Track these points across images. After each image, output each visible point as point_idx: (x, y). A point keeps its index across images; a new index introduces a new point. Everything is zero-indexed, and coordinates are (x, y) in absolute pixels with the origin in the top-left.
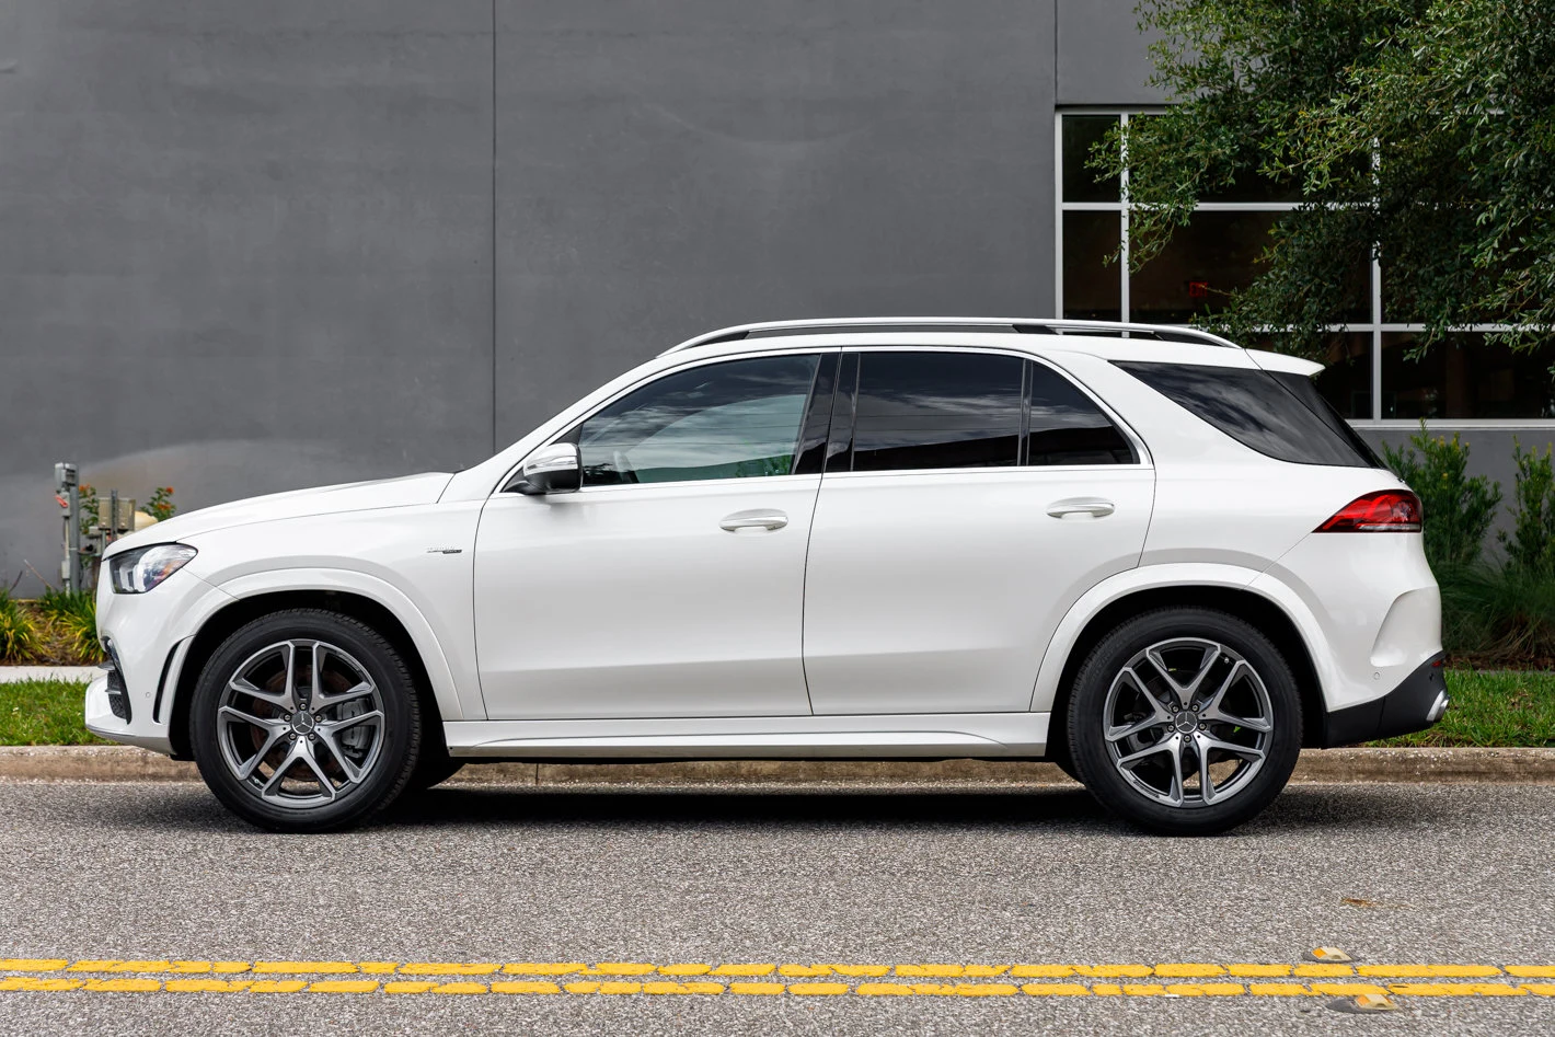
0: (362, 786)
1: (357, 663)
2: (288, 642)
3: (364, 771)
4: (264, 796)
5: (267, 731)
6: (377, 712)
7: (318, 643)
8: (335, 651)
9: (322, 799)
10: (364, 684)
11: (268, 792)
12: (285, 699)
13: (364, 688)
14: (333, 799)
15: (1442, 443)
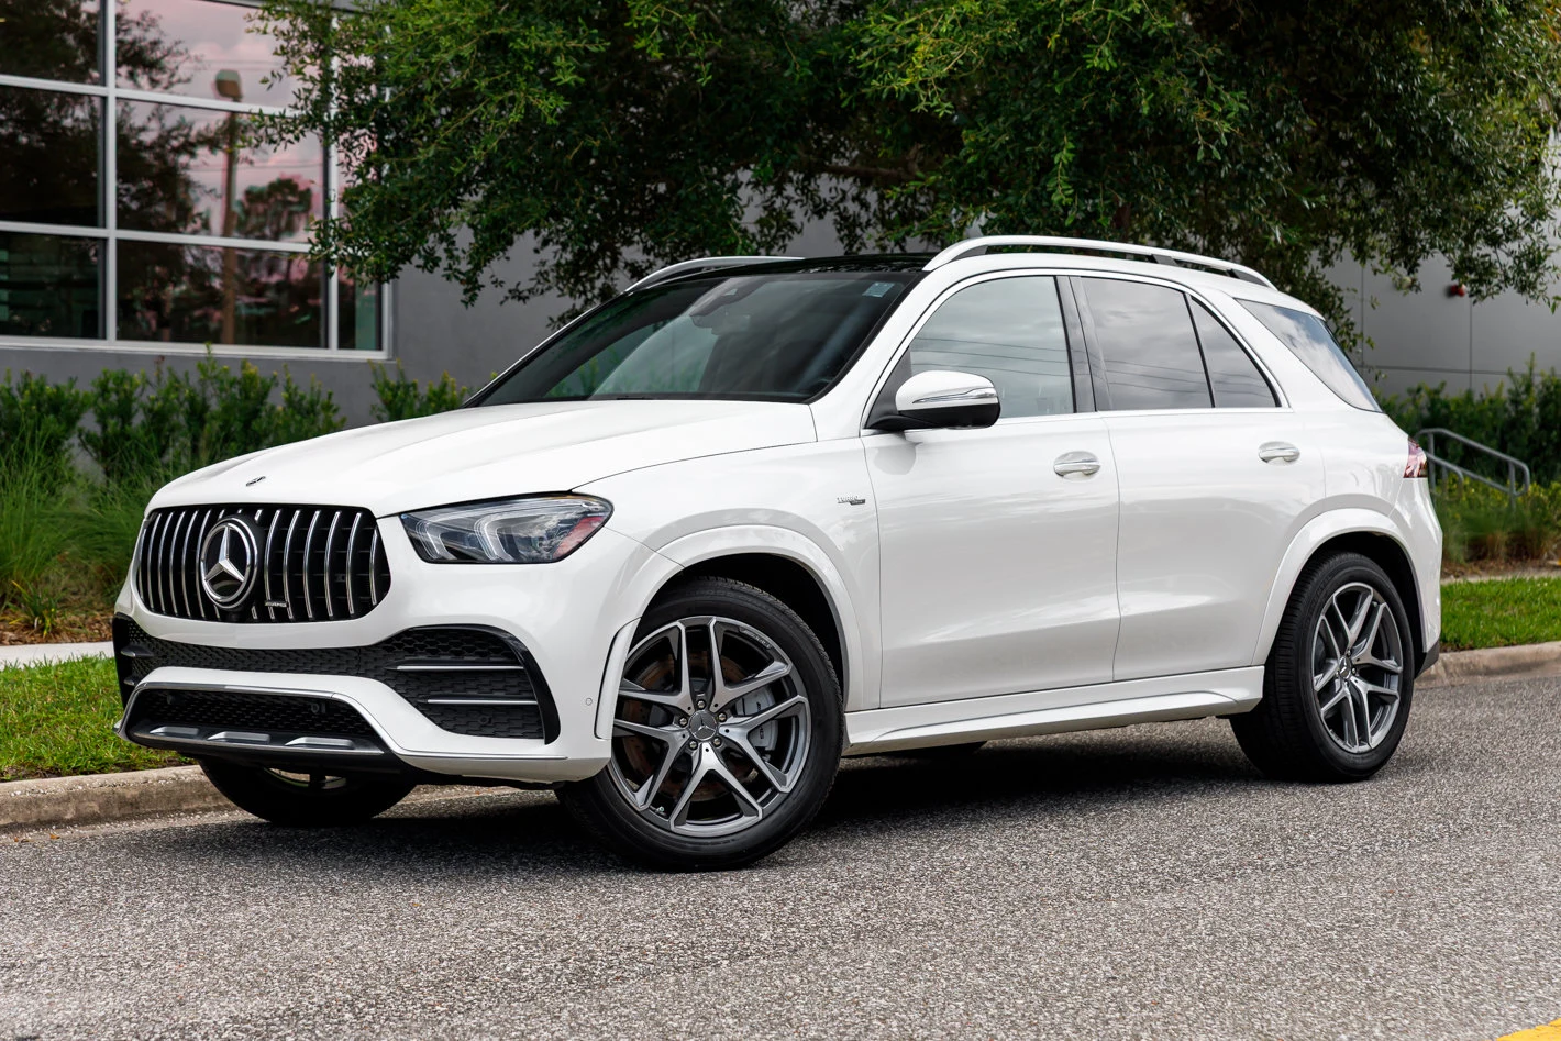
0: (794, 795)
1: (767, 638)
2: (677, 623)
3: (792, 777)
4: (673, 828)
5: (664, 742)
6: (799, 697)
7: (714, 620)
8: (738, 627)
9: (745, 821)
10: (776, 664)
11: (677, 823)
12: (681, 699)
13: (778, 669)
14: (760, 817)
15: (237, 374)
